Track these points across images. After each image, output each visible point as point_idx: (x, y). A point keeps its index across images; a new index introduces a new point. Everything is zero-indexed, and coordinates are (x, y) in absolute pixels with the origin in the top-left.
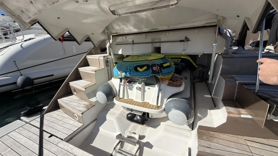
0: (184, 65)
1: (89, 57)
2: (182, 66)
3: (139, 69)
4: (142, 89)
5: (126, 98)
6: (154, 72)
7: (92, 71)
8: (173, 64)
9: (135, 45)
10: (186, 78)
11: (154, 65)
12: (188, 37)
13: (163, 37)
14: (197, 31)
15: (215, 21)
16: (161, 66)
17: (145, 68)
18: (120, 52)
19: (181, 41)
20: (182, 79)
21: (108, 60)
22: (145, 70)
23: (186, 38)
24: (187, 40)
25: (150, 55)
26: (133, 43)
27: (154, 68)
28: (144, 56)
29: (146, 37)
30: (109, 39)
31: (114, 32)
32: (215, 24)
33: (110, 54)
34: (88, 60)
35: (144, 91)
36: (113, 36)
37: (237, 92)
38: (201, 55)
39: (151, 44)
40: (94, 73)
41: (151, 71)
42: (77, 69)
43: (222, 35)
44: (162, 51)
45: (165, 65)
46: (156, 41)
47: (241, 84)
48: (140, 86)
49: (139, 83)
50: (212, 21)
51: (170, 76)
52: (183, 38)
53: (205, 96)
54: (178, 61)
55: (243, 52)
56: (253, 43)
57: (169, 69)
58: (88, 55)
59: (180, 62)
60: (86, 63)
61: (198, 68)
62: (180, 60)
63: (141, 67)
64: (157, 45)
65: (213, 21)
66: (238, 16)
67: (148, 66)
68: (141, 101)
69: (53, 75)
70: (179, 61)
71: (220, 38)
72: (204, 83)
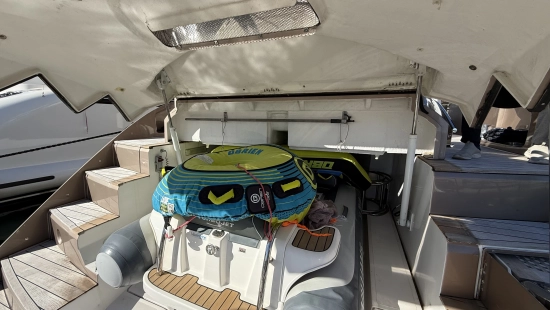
0: (341, 176)
1: (120, 145)
2: (338, 177)
3: (211, 196)
4: (223, 252)
5: (179, 272)
6: (252, 208)
7: (114, 182)
8: (310, 178)
9: (229, 124)
10: (345, 212)
11: (254, 188)
12: (350, 113)
13: (292, 108)
14: (369, 101)
15: (412, 79)
16: (275, 189)
17: (230, 195)
18: (196, 137)
19: (333, 121)
20: (335, 215)
21: (163, 155)
22: (230, 201)
23: (345, 114)
24: (347, 119)
25: (260, 151)
26: (226, 119)
27: (254, 196)
28: (245, 151)
29: (255, 106)
30: (171, 105)
31: (180, 89)
32: (411, 88)
33: (170, 140)
34: (118, 153)
35: (230, 256)
36: (179, 99)
37: (483, 277)
38: (380, 157)
39: (265, 124)
40: (117, 188)
41: (245, 205)
42: (82, 175)
43: (427, 113)
44: (292, 141)
45: (286, 187)
46: (277, 117)
47: (491, 255)
48: (216, 241)
49: (217, 234)
50: (403, 80)
51: (301, 216)
52: (339, 115)
53: (395, 270)
54: (328, 165)
55: (477, 156)
56: (490, 132)
57: (298, 196)
58: (118, 139)
59: (334, 168)
60: (110, 160)
61: (374, 182)
62: (332, 164)
63: (219, 191)
64: (280, 126)
65: (406, 81)
66: (473, 68)
67: (237, 189)
68: (218, 287)
69: (52, 177)
70: (330, 167)
71: (422, 121)
72: (387, 217)
